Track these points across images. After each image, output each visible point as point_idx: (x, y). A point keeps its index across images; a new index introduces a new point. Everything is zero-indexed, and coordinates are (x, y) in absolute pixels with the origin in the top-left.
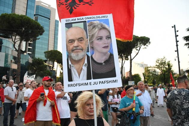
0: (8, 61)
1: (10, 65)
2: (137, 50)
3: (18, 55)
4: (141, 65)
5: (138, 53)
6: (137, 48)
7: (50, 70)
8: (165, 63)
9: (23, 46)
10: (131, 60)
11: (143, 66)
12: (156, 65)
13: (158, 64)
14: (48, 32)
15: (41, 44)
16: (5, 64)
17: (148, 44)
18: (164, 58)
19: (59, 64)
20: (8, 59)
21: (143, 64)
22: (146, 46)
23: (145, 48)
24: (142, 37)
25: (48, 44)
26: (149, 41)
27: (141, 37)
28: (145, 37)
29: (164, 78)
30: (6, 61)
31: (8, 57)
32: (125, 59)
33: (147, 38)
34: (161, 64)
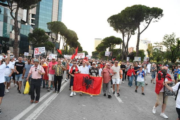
0: (7, 31)
1: (9, 35)
2: (147, 23)
3: (14, 23)
4: (144, 41)
5: (148, 26)
6: (147, 20)
7: (52, 42)
8: (173, 39)
9: (24, 15)
10: (139, 34)
11: (146, 42)
12: (163, 42)
13: (165, 41)
14: (52, 3)
15: (45, 16)
16: (3, 34)
17: (160, 17)
18: (174, 34)
19: (63, 36)
20: (7, 29)
21: (146, 41)
22: (157, 19)
23: (156, 21)
24: (155, 8)
25: (51, 16)
26: (162, 13)
27: (153, 8)
28: (157, 8)
29: (172, 55)
30: (5, 31)
31: (7, 27)
32: (131, 33)
33: (160, 9)
34: (169, 41)
